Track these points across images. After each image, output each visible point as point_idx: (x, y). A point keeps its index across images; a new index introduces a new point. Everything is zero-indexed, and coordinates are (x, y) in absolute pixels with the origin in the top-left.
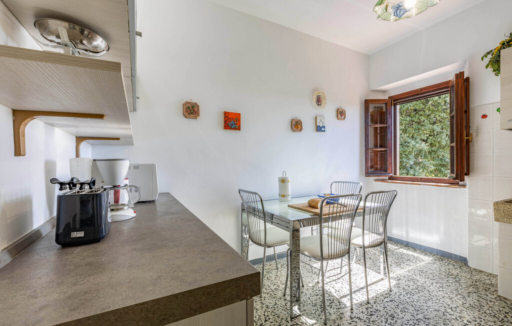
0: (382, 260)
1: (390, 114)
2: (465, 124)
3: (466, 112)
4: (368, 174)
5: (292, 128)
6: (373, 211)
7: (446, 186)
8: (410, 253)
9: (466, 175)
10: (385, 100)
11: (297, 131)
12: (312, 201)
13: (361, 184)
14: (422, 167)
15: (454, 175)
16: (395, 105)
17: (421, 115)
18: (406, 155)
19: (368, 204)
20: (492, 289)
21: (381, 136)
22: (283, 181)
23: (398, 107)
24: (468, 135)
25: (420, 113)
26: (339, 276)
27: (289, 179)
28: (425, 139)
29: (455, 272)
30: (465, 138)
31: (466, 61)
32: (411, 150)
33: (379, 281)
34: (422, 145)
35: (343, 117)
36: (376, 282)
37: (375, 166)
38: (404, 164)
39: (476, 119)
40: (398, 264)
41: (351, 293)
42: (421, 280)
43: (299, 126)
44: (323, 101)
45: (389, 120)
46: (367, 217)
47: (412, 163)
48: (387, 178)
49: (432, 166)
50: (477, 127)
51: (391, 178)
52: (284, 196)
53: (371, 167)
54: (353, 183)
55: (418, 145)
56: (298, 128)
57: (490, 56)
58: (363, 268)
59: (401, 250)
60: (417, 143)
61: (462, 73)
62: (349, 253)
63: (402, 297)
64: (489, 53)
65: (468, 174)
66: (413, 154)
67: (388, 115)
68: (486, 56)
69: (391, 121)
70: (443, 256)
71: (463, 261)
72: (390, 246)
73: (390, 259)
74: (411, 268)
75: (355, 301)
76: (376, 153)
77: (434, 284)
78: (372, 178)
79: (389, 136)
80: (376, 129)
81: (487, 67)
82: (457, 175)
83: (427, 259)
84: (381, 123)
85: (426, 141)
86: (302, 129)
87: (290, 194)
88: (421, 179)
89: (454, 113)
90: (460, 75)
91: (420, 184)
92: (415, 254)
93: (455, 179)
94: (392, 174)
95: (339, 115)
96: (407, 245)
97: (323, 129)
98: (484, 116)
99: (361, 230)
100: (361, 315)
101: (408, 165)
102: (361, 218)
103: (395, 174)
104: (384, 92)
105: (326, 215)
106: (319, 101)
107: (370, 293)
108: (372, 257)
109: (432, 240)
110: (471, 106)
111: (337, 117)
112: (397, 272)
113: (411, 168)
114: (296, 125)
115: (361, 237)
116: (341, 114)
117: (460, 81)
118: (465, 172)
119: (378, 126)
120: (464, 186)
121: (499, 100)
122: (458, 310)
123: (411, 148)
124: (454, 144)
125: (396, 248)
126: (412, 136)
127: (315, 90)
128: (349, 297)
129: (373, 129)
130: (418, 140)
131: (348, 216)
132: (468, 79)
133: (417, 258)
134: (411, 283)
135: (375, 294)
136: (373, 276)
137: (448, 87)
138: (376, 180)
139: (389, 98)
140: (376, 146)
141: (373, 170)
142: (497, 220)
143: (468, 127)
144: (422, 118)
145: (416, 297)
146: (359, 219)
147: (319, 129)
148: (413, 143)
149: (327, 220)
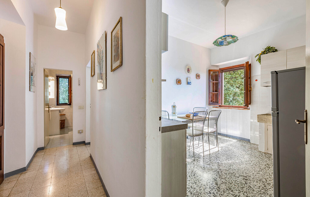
0: (215, 141)
1: (220, 77)
2: (249, 83)
3: (249, 78)
4: (210, 104)
5: (177, 83)
6: (212, 119)
7: (242, 109)
8: (227, 139)
9: (249, 104)
10: (218, 70)
11: (179, 84)
12: (188, 115)
13: (207, 108)
14: (237, 101)
15: (245, 105)
16: (222, 72)
17: (236, 74)
18: (229, 95)
19: (210, 116)
20: (257, 149)
21: (216, 86)
22: (174, 107)
23: (223, 73)
24: (250, 88)
25: (236, 73)
26: (198, 147)
27: (177, 106)
28: (238, 86)
29: (244, 145)
30: (249, 89)
31: (250, 56)
32: (231, 92)
33: (214, 148)
34: (236, 90)
35: (199, 78)
36: (213, 148)
37: (213, 101)
38: (228, 100)
39: (253, 82)
40: (222, 143)
41: (203, 152)
42: (231, 147)
43: (180, 82)
44: (190, 71)
45: (219, 79)
46: (210, 121)
47: (231, 99)
48: (218, 106)
49: (242, 101)
50: (254, 84)
51: (220, 106)
52: (174, 113)
53: (211, 101)
54: (203, 108)
55: (234, 90)
56: (179, 83)
57: (258, 56)
58: (208, 144)
59: (224, 138)
60: (234, 88)
61: (248, 62)
62: (202, 134)
63: (223, 152)
64: (257, 55)
65: (250, 104)
66: (232, 94)
67: (219, 77)
68: (256, 56)
69: (220, 80)
70: (241, 140)
71: (248, 141)
72: (219, 136)
73: (219, 141)
74: (227, 144)
75: (205, 154)
76: (213, 94)
77: (236, 148)
78: (212, 106)
79: (219, 87)
80: (213, 83)
81: (257, 61)
82: (246, 104)
83: (235, 141)
84: (215, 81)
85: (239, 88)
86: (181, 83)
87: (177, 112)
88: (233, 106)
89: (245, 78)
90: (247, 63)
91: (232, 109)
92: (229, 139)
93: (245, 106)
94: (220, 104)
95: (197, 77)
96: (227, 136)
97: (190, 83)
98: (256, 80)
99: (207, 127)
100: (207, 158)
101: (229, 100)
102: (207, 121)
103: (222, 104)
104: (217, 66)
105: (195, 119)
106: (188, 70)
107: (210, 151)
108: (211, 141)
109: (237, 133)
110: (252, 76)
111: (196, 78)
112: (221, 145)
113: (231, 102)
114: (179, 82)
115: (207, 129)
116: (198, 76)
117: (247, 65)
118: (249, 103)
119: (215, 82)
120: (249, 109)
121: (260, 74)
122: (243, 155)
123: (231, 91)
124: (245, 91)
125: (222, 137)
126: (232, 85)
127: (187, 65)
128: (203, 153)
129: (212, 83)
130: (235, 87)
131: (202, 120)
132: (250, 64)
133: (230, 140)
134: (227, 148)
135: (212, 152)
136: (211, 147)
137: (243, 66)
138: (213, 107)
139: (219, 69)
140: (213, 91)
141: (212, 102)
142: (258, 122)
143: (250, 84)
144: (237, 76)
145: (228, 152)
146: (206, 122)
147: (188, 83)
148: (232, 88)
149: (195, 122)
